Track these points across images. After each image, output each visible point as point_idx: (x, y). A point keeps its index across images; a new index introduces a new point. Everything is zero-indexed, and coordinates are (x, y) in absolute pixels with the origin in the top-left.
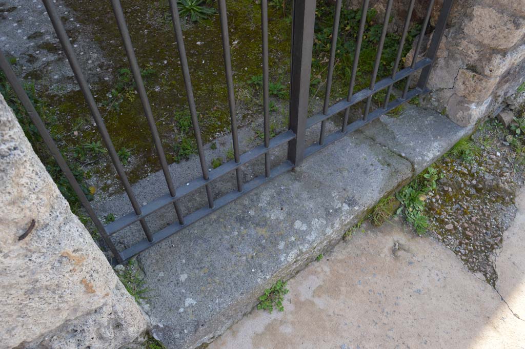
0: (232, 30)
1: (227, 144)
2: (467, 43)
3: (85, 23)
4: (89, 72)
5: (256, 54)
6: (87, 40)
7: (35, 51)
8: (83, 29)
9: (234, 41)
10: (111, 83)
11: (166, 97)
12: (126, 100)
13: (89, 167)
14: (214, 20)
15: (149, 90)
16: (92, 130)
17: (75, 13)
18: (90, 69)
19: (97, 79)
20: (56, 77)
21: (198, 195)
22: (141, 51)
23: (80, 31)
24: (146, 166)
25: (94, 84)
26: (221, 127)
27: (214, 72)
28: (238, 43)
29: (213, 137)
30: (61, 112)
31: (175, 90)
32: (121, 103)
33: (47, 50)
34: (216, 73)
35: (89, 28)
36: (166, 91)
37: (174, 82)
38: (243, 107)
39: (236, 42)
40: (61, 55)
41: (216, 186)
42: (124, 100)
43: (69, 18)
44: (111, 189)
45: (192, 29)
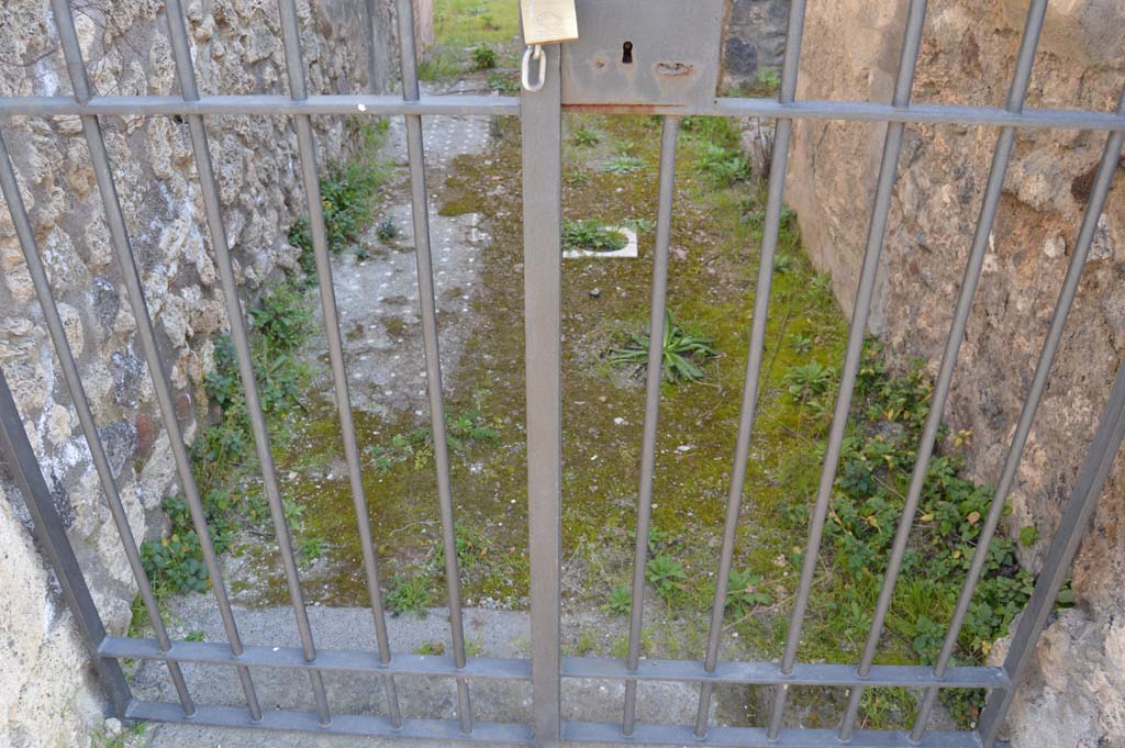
0: (699, 423)
1: (486, 627)
2: (1104, 680)
3: (478, 310)
4: (407, 390)
5: (701, 488)
6: (456, 339)
7: (373, 323)
8: (467, 320)
9: (685, 444)
10: (417, 423)
11: (473, 488)
12: (411, 461)
13: (255, 539)
14: (685, 390)
15: (462, 463)
16: (319, 483)
17: (481, 289)
18: (411, 387)
19: (405, 407)
20: (358, 376)
21: (337, 686)
22: (513, 392)
23: (461, 320)
24: (326, 587)
25: (394, 413)
26: (506, 590)
27: (594, 484)
28: (689, 452)
29: (478, 600)
30: (308, 432)
31: (498, 483)
32: (400, 464)
33: (386, 329)
34: (596, 488)
35: (478, 321)
36: (484, 479)
37: (512, 469)
38: (578, 575)
39: (686, 448)
40: (396, 346)
41: (379, 690)
42: (408, 460)
43: (464, 294)
44: (245, 591)
45: (633, 391)
